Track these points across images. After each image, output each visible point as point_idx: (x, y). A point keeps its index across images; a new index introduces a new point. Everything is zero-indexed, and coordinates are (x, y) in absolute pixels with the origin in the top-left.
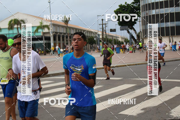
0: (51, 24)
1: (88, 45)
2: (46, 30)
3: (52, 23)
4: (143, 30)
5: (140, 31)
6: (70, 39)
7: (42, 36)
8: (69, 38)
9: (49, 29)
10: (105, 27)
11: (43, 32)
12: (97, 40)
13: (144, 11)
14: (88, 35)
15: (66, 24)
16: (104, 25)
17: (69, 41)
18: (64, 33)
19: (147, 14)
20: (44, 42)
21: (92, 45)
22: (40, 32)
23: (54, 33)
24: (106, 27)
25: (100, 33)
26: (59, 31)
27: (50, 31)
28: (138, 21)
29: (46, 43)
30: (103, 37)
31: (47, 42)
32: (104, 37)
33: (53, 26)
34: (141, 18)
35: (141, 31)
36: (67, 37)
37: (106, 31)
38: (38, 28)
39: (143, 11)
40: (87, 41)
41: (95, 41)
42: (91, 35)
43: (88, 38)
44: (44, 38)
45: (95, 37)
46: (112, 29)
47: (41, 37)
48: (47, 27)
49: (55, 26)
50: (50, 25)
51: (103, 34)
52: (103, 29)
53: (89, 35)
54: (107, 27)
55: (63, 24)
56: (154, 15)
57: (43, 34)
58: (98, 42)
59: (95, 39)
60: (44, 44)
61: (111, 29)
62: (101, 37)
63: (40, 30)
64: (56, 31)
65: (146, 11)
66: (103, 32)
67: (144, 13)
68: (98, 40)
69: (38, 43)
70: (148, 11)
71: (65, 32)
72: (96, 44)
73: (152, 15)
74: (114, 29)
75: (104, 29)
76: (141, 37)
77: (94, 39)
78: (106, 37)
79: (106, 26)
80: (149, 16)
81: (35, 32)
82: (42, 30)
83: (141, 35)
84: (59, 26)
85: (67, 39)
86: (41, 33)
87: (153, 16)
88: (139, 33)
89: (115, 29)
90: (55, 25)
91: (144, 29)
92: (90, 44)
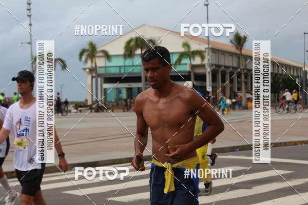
0: (209, 48)
1: (282, 92)
2: (197, 61)
3: (210, 46)
6: (246, 80)
7: (190, 72)
8: (243, 77)
9: (203, 58)
11: (191, 64)
14: (282, 72)
15: (239, 48)
17: (243, 84)
18: (234, 68)
22: (186, 64)
23: (214, 67)
26: (223, 64)
27: (207, 62)
31: (199, 84)
33: (213, 52)
36: (239, 76)
38: (182, 55)
41: (297, 85)
42: (288, 73)
44: (192, 76)
45: (298, 77)
47: (187, 74)
48: (200, 53)
49: (215, 53)
50: (205, 51)
53: (284, 73)
57: (192, 69)
63: (186, 61)
64: (217, 63)
68: (304, 83)
71: (235, 65)
77: (295, 82)
82: (190, 59)
84: (224, 52)
85: (239, 80)
86: (188, 65)
90: (215, 51)
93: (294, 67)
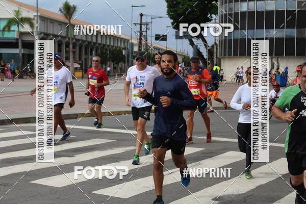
0: (37, 16)
1: (108, 63)
2: (26, 28)
3: (39, 14)
4: (221, 41)
5: (215, 43)
6: (74, 50)
7: (17, 39)
8: (71, 46)
9: (32, 25)
10: (145, 30)
11: (19, 31)
12: (128, 55)
13: (226, 3)
14: (110, 43)
15: (68, 18)
16: (143, 26)
17: (71, 54)
18: (62, 37)
19: (231, 9)
20: (20, 51)
21: (117, 63)
22: (14, 31)
23: (43, 34)
24: (148, 31)
25: (135, 41)
26: (52, 33)
27: (35, 30)
28: (212, 22)
29: (23, 54)
30: (140, 50)
31: (27, 51)
32: (143, 50)
33: (41, 20)
34: (218, 17)
35: (217, 42)
36: (67, 45)
37: (148, 37)
38: (11, 22)
39: (222, 4)
40: (108, 56)
41: (124, 56)
42: (116, 45)
43: (110, 49)
44: (20, 44)
45: (125, 49)
46: (159, 35)
47: (14, 41)
48: (29, 21)
49: (44, 21)
50: (34, 19)
51: (140, 43)
52: (141, 34)
53: (112, 44)
54: (149, 29)
55: (62, 18)
56: (245, 12)
57: (20, 36)
58: (130, 59)
59: (124, 54)
60: (21, 55)
61: (156, 35)
62: (136, 49)
63: (14, 28)
64: (46, 32)
65: (229, 3)
66: (140, 39)
67: (226, 8)
68: (130, 55)
69: (9, 54)
70: (232, 5)
71: (64, 34)
72: (125, 63)
73: (241, 12)
74: (163, 35)
75: (144, 33)
76: (215, 55)
77: (122, 53)
78: (147, 50)
79: (147, 28)
80: (235, 13)
81: (4, 30)
82: (18, 26)
83: (215, 52)
84: (53, 21)
85: (67, 49)
86: (16, 32)
87: (243, 13)
88: (213, 46)
89: (166, 36)
90: (43, 19)
91: (223, 39)
92: (113, 61)
93: (122, 39)
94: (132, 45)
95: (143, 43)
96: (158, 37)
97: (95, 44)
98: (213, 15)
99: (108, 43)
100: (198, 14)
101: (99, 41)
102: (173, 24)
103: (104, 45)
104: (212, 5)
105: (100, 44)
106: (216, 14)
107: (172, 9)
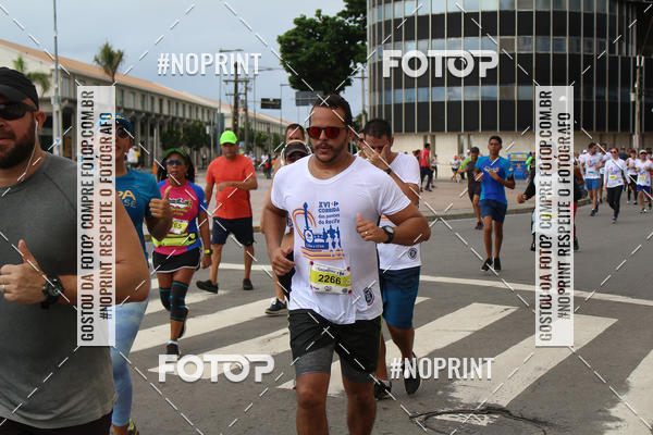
0: (57, 69)
3: (59, 67)
4: (373, 109)
5: (364, 112)
10: (243, 92)
13: (380, 43)
15: (110, 71)
16: (239, 84)
21: (197, 149)
23: (66, 102)
24: (248, 92)
25: (227, 111)
27: (53, 94)
28: (357, 75)
30: (235, 125)
32: (240, 125)
33: (64, 78)
34: (368, 66)
35: (367, 110)
37: (249, 104)
39: (374, 45)
40: (181, 137)
42: (194, 118)
45: (209, 124)
46: (268, 100)
48: (41, 78)
49: (68, 79)
50: (50, 75)
51: (236, 114)
52: (236, 99)
53: (187, 116)
54: (250, 89)
55: (99, 73)
59: (208, 132)
61: (263, 100)
62: (229, 123)
64: (72, 96)
65: (386, 43)
66: (236, 107)
74: (274, 100)
75: (242, 97)
78: (248, 124)
79: (246, 88)
88: (360, 117)
89: (280, 100)
91: (377, 104)
92: (190, 146)
93: (204, 108)
94: (222, 117)
95: (241, 112)
96: (266, 104)
97: (158, 116)
98: (359, 65)
99: (181, 115)
100: (334, 62)
101: (165, 112)
102: (290, 79)
103: (174, 119)
104: (357, 47)
105: (166, 117)
106: (364, 61)
107: (289, 55)
